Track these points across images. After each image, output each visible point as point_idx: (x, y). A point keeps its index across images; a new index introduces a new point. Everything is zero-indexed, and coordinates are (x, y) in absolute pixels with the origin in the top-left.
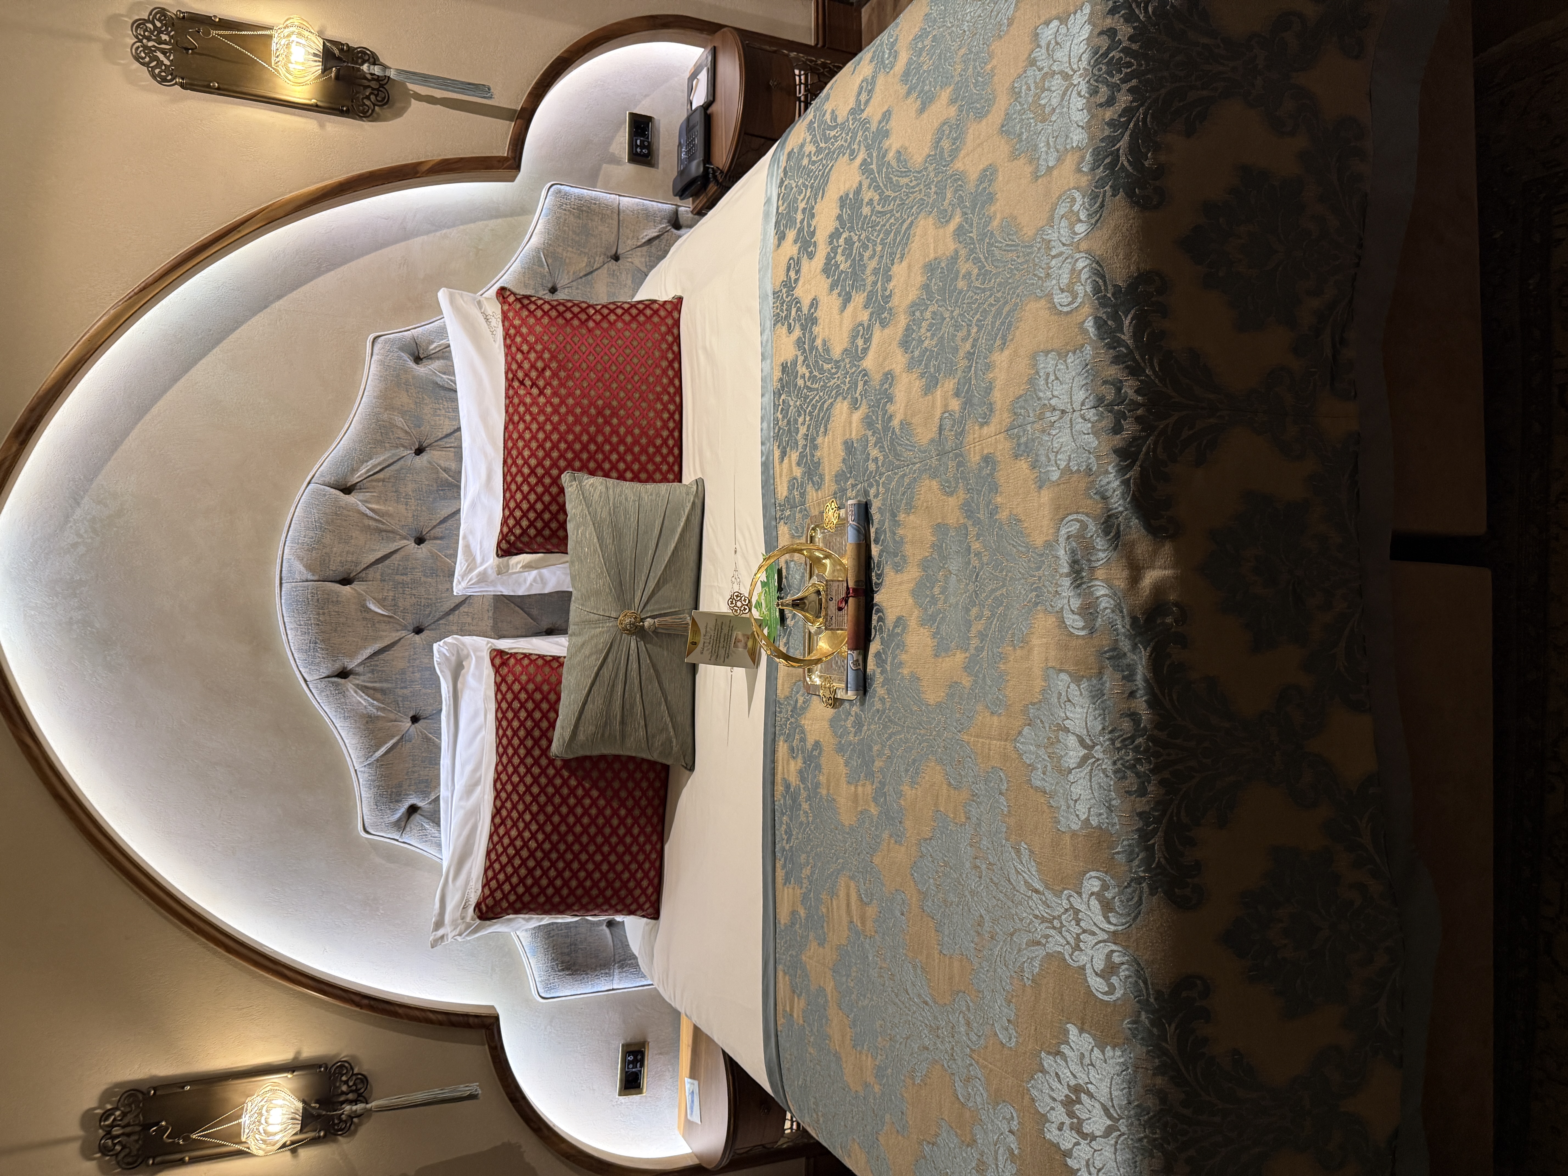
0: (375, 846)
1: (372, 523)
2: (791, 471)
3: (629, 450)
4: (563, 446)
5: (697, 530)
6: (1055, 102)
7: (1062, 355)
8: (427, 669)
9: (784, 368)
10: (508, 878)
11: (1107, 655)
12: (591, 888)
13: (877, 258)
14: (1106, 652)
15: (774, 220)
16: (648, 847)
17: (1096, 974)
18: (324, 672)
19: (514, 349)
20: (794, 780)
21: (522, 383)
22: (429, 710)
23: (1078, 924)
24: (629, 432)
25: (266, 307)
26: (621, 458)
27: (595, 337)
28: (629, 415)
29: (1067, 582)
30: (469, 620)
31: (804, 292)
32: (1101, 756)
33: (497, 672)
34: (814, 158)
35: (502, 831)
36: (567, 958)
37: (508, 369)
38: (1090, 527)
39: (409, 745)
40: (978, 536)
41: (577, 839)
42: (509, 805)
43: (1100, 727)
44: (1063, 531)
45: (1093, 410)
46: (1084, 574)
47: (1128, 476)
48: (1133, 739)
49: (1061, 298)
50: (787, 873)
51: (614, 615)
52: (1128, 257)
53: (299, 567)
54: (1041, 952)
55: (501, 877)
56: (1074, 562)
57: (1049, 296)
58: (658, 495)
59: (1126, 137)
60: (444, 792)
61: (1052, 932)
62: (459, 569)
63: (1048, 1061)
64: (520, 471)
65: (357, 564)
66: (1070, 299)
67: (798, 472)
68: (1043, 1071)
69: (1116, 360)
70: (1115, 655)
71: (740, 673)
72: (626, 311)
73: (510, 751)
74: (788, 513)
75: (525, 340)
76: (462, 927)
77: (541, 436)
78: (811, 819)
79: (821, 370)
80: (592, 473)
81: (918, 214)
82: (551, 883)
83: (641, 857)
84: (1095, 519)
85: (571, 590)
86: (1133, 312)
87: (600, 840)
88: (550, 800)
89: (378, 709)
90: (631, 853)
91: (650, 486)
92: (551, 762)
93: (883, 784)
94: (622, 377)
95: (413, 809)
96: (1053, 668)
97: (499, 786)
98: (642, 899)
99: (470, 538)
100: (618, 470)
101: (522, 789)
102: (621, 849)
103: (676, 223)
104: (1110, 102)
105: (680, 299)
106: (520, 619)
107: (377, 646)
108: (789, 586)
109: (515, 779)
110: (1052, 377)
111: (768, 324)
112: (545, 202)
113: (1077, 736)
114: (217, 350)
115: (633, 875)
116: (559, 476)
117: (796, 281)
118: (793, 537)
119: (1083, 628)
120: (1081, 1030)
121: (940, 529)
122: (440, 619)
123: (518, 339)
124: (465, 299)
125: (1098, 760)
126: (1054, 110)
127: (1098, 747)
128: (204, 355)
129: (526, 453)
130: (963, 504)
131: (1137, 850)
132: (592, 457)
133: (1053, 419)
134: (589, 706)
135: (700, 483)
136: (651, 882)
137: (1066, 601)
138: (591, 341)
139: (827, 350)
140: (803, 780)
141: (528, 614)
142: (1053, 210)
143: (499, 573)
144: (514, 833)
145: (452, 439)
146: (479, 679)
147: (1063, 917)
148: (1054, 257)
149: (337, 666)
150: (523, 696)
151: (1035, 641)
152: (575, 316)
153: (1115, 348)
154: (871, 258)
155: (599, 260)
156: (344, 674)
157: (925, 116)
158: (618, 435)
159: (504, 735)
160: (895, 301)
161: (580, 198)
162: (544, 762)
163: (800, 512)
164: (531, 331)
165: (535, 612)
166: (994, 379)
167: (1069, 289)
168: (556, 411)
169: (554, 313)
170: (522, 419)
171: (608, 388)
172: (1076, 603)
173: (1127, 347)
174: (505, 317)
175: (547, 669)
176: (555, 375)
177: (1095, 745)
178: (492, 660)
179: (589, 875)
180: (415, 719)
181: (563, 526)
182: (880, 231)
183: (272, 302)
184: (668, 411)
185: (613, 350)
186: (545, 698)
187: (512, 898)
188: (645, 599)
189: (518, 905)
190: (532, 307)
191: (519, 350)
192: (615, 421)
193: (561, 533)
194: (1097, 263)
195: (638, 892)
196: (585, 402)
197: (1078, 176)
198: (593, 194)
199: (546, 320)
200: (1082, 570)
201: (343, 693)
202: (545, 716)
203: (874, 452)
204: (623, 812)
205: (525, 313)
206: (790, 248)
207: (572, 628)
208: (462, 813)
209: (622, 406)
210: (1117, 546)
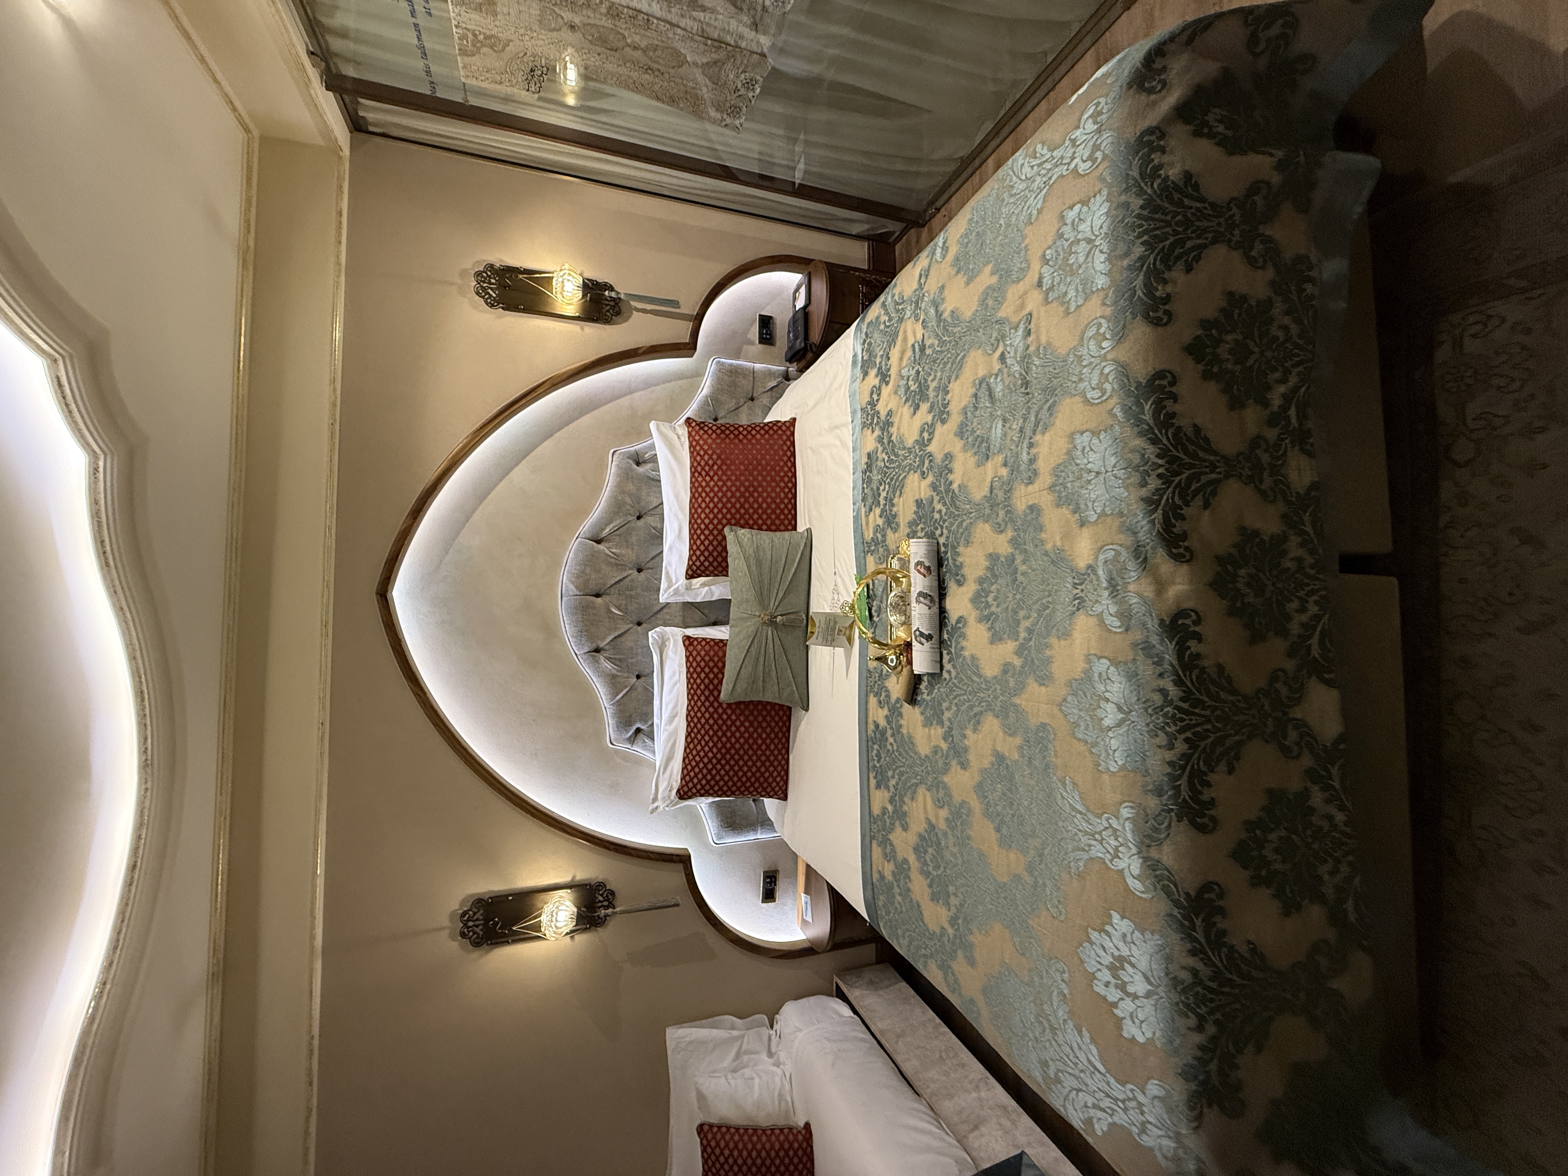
0: (617, 752)
1: (613, 560)
2: (875, 521)
3: (764, 512)
4: (725, 511)
5: (808, 561)
6: (1081, 259)
7: (1095, 433)
8: (645, 647)
9: (869, 456)
10: (696, 775)
11: (1140, 647)
12: (746, 782)
13: (937, 380)
14: (1139, 644)
15: (860, 365)
16: (780, 757)
17: (1134, 877)
18: (587, 649)
19: (695, 454)
20: (882, 723)
21: (700, 474)
22: (647, 671)
23: (1116, 839)
24: (764, 500)
25: (552, 435)
26: (760, 517)
27: (743, 444)
28: (764, 491)
29: (1106, 593)
30: (669, 617)
31: (882, 408)
32: (1136, 719)
33: (687, 649)
34: (888, 324)
35: (691, 746)
36: (729, 820)
37: (692, 466)
38: (1123, 554)
39: (635, 693)
40: (1024, 562)
41: (737, 752)
42: (695, 730)
43: (1136, 698)
44: (1102, 557)
45: (1123, 471)
46: (1119, 588)
47: (1153, 517)
48: (1162, 708)
49: (1093, 395)
50: (877, 782)
51: (757, 614)
52: (1146, 361)
53: (572, 587)
54: (1086, 856)
55: (692, 774)
56: (1111, 580)
57: (1083, 394)
58: (784, 539)
59: (1141, 277)
60: (656, 721)
61: (1094, 843)
62: (663, 586)
63: (1094, 935)
64: (699, 527)
65: (604, 584)
66: (1100, 394)
67: (880, 522)
68: (1092, 943)
69: (1141, 434)
70: (1146, 648)
71: (840, 651)
72: (762, 428)
73: (696, 698)
74: (873, 548)
75: (702, 448)
76: (668, 802)
77: (711, 505)
78: (895, 748)
79: (897, 455)
80: (743, 527)
81: (969, 349)
82: (722, 778)
83: (776, 763)
84: (1127, 548)
85: (730, 598)
86: (1152, 399)
87: (750, 752)
88: (720, 728)
89: (618, 671)
90: (769, 761)
91: (778, 534)
92: (720, 705)
93: (951, 729)
94: (760, 468)
95: (638, 730)
96: (1095, 655)
97: (689, 719)
98: (777, 789)
99: (669, 568)
100: (758, 524)
101: (703, 721)
102: (763, 758)
103: (787, 378)
104: (1127, 254)
105: (794, 420)
106: (698, 615)
107: (617, 634)
108: (875, 596)
109: (699, 715)
110: (1088, 449)
111: (858, 429)
112: (711, 368)
113: (1116, 704)
114: (524, 462)
115: (771, 774)
116: (723, 529)
117: (878, 400)
118: (876, 563)
119: (1120, 627)
120: (1123, 917)
121: (993, 558)
122: (652, 616)
123: (698, 448)
124: (665, 427)
125: (1133, 722)
126: (1080, 266)
127: (1133, 713)
128: (517, 464)
129: (703, 516)
130: (1011, 539)
131: (1166, 788)
132: (742, 517)
133: (1089, 478)
134: (743, 671)
135: (809, 531)
136: (782, 779)
137: (1105, 607)
138: (741, 447)
139: (902, 442)
140: (889, 722)
141: (703, 613)
142: (1083, 333)
143: (687, 589)
144: (699, 748)
145: (658, 509)
146: (675, 653)
147: (1104, 833)
148: (1085, 367)
149: (594, 646)
150: (702, 664)
151: (1077, 635)
152: (731, 432)
153: (1138, 426)
154: (932, 381)
155: (742, 401)
156: (597, 650)
157: (971, 285)
158: (758, 503)
159: (692, 688)
160: (951, 408)
161: (731, 365)
162: (716, 704)
163: (882, 547)
164: (706, 442)
165: (706, 611)
166: (1038, 453)
167: (1100, 387)
168: (720, 490)
169: (719, 431)
170: (700, 495)
171: (751, 474)
172: (1113, 609)
173: (1148, 425)
174: (690, 433)
175: (716, 648)
176: (720, 468)
177: (1131, 711)
178: (684, 642)
179: (745, 774)
180: (638, 677)
181: (725, 559)
182: (940, 363)
183: (555, 433)
184: (788, 487)
185: (754, 452)
186: (716, 665)
187: (699, 787)
188: (777, 603)
189: (702, 792)
190: (706, 428)
191: (698, 454)
192: (756, 495)
193: (724, 564)
194: (1122, 366)
195: (774, 784)
196: (738, 483)
197: (1103, 308)
198: (739, 362)
199: (714, 436)
200: (1117, 585)
201: (597, 661)
202: (716, 676)
203: (938, 507)
204: (764, 736)
205: (702, 432)
206: (873, 379)
207: (731, 622)
208: (666, 733)
209: (760, 485)
210: (1145, 567)
